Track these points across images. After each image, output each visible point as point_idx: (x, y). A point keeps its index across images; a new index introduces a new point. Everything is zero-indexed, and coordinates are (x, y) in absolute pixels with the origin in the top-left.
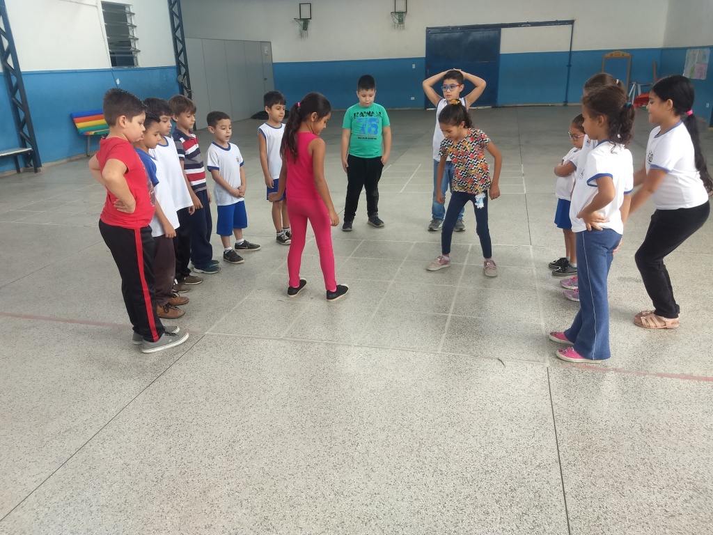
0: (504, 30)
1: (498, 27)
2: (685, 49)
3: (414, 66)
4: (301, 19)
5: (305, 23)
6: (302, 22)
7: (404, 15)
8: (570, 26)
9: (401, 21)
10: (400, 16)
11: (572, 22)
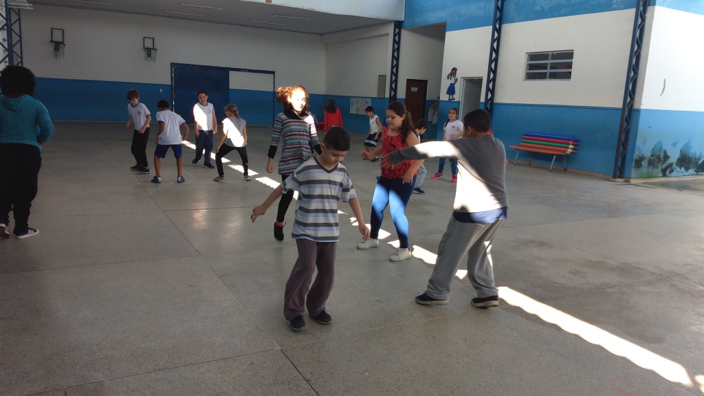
0: (231, 73)
1: (226, 71)
2: (350, 97)
3: (161, 91)
4: (52, 41)
5: (58, 46)
6: (54, 44)
7: (153, 51)
8: (272, 75)
9: (149, 55)
10: (149, 52)
11: (273, 73)
